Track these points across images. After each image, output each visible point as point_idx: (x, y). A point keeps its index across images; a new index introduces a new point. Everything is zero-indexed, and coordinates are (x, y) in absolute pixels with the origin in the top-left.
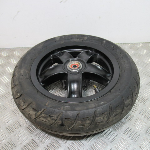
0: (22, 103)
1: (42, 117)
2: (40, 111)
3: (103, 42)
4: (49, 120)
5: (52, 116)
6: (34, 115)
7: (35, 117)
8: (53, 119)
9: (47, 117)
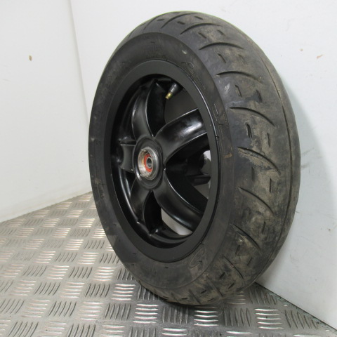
0: (254, 219)
1: (261, 149)
2: (248, 160)
3: (95, 140)
4: (258, 129)
5: (248, 126)
6: (268, 173)
7: (269, 168)
8: (254, 122)
9: (255, 137)
